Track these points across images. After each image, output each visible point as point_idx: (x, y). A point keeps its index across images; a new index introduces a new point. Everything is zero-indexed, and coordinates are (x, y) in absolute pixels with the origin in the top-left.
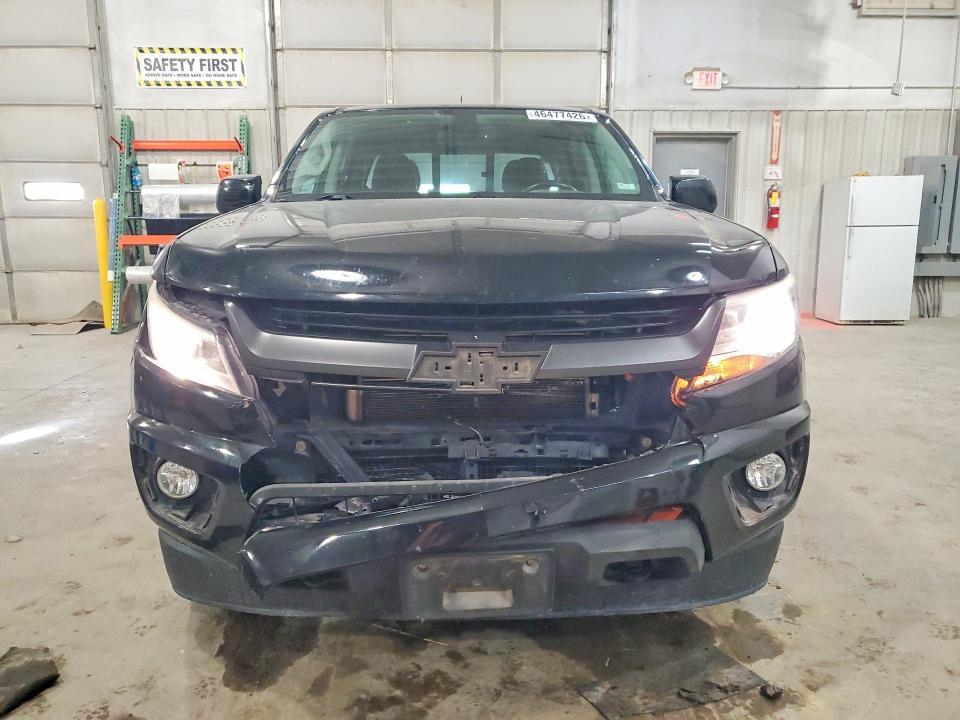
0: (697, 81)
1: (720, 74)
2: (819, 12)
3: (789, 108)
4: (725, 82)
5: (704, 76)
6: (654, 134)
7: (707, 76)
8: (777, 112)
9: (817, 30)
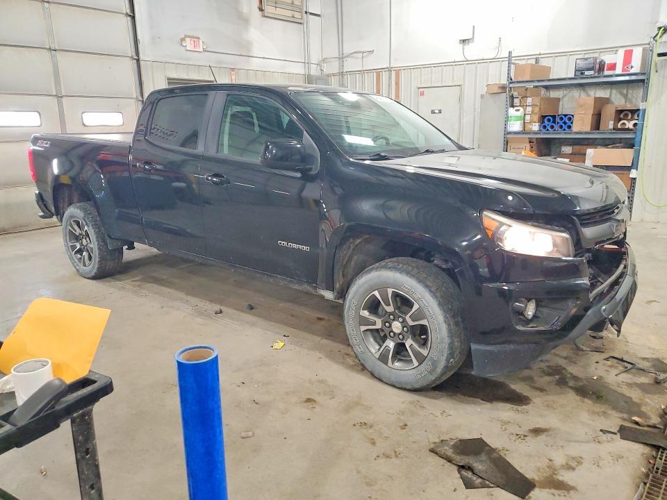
0: (189, 44)
1: (201, 43)
2: (245, 10)
3: (238, 68)
4: (205, 47)
5: (192, 42)
6: (168, 79)
7: (194, 42)
8: (233, 69)
9: (244, 20)
